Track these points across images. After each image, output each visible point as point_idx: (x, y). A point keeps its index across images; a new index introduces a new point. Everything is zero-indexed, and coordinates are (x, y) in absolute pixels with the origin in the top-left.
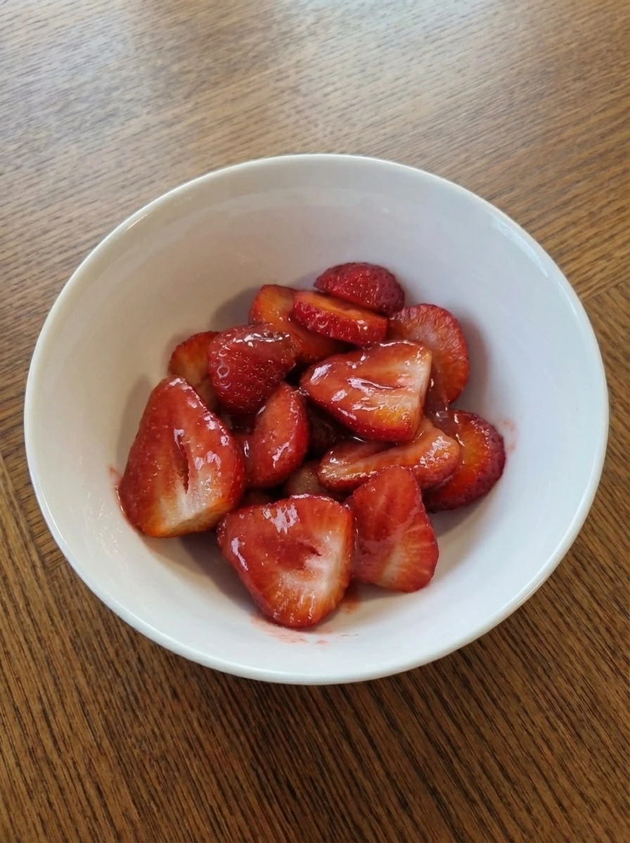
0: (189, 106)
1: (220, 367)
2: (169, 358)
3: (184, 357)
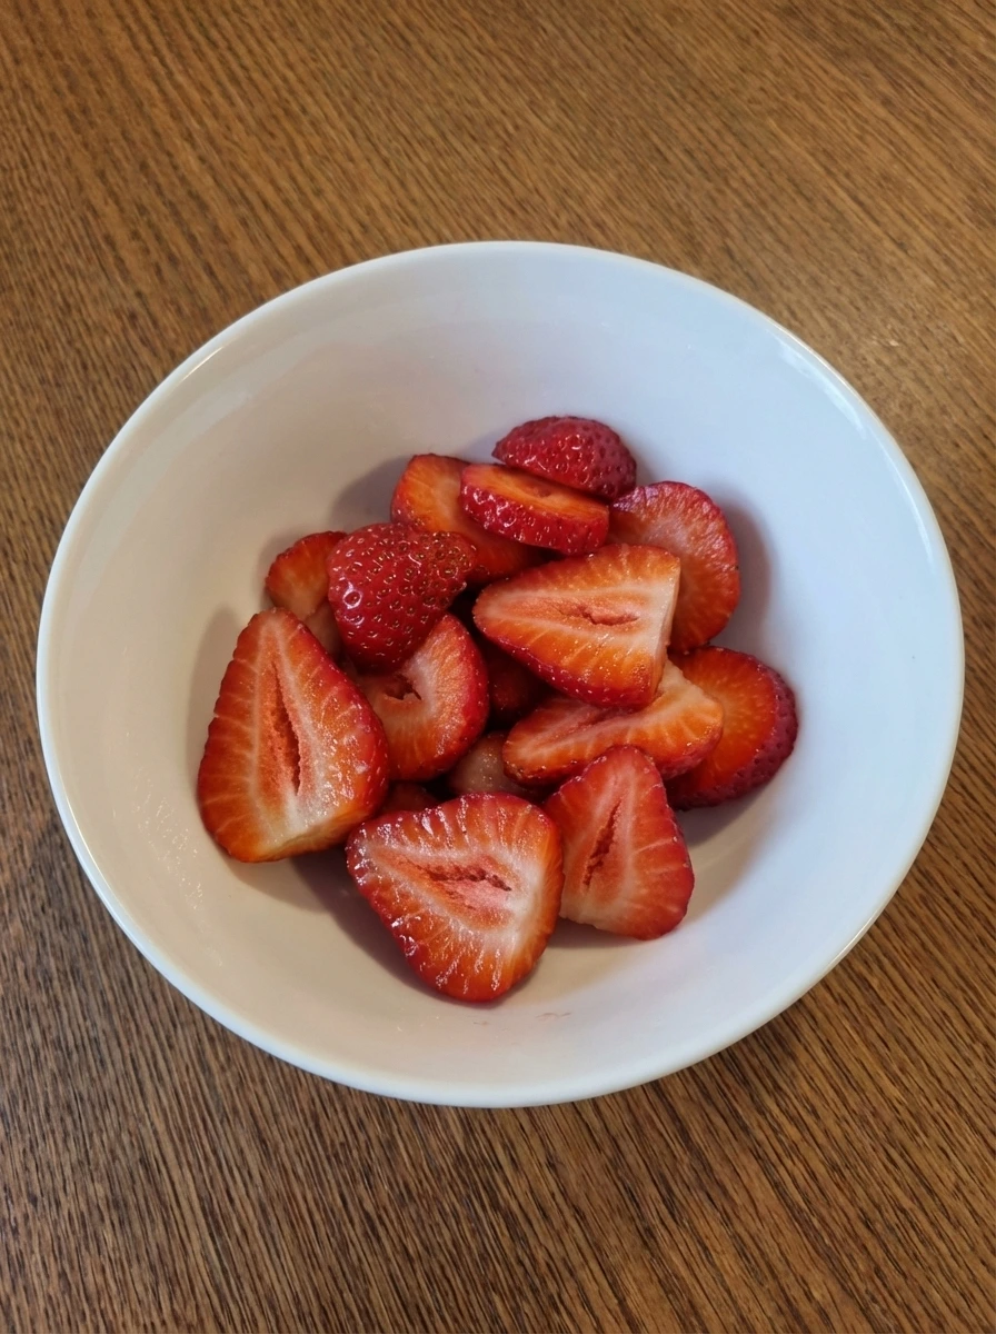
1: (347, 593)
2: (265, 573)
3: (289, 574)
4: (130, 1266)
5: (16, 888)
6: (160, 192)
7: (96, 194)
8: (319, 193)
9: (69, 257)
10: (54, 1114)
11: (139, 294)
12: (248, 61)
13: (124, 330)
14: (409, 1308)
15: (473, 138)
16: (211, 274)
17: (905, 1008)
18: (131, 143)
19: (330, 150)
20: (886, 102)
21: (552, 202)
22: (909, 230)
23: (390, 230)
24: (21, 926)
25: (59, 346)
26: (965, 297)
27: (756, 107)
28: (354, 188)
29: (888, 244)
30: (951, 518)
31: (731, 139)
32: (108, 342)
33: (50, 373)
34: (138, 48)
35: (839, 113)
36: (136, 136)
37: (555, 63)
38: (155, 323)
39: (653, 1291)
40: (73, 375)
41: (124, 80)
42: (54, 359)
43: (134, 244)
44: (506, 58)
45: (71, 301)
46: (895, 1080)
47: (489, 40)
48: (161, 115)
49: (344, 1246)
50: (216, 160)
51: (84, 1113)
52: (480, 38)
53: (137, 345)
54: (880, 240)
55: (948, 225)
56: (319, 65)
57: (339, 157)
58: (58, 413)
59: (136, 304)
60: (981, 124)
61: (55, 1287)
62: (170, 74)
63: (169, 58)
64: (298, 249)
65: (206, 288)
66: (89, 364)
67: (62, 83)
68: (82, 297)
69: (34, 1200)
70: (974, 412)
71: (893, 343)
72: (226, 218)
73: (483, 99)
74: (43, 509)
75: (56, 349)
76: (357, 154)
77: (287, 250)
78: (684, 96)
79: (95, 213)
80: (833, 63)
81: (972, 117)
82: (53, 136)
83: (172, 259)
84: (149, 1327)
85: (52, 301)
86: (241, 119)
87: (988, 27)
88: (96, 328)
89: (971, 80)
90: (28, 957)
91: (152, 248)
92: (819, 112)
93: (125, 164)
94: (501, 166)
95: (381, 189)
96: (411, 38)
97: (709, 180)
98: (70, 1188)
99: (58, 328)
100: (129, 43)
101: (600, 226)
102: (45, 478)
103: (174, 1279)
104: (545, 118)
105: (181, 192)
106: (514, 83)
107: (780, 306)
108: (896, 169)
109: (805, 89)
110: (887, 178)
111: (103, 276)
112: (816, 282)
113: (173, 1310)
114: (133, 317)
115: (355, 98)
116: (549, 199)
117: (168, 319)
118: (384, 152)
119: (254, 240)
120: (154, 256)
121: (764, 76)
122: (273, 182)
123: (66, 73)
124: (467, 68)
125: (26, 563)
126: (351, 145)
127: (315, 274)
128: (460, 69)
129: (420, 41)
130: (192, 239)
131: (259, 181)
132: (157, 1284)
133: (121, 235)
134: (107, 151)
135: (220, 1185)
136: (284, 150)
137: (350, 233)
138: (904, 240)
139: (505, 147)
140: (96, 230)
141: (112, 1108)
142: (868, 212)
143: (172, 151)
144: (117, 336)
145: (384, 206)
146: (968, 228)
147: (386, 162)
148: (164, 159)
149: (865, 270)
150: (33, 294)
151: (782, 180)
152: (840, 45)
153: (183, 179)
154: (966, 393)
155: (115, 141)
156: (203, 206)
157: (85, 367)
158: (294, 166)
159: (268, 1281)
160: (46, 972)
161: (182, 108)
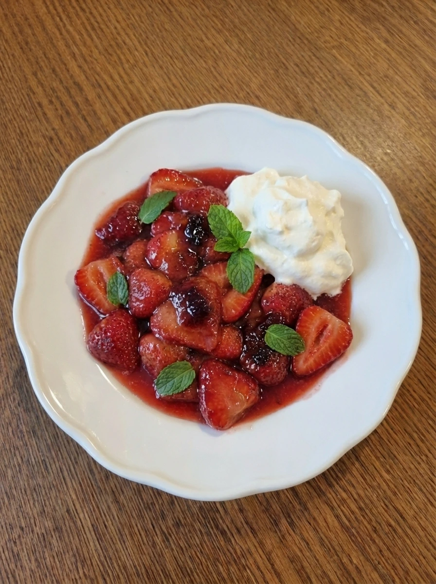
4: (65, 555)
5: (6, 395)
6: (61, 82)
7: (33, 83)
8: (132, 82)
9: (22, 111)
10: (28, 492)
11: (53, 129)
12: (99, 19)
13: (47, 145)
14: (183, 570)
15: (200, 56)
16: (85, 120)
17: (392, 441)
18: (48, 58)
19: (136, 61)
20: (386, 42)
21: (236, 87)
22: (396, 100)
23: (163, 99)
24: (9, 412)
25: (18, 151)
26: (420, 129)
27: (328, 45)
28: (147, 79)
29: (386, 106)
30: (413, 229)
31: (316, 60)
32: (40, 151)
33: (14, 163)
34: (49, 12)
35: (365, 46)
36: (51, 56)
37: (237, 21)
38: (61, 143)
39: (286, 561)
40: (25, 165)
41: (44, 29)
42: (16, 157)
43: (50, 107)
44: (214, 19)
45: (24, 131)
46: (388, 472)
47: (207, 10)
48: (61, 44)
49: (154, 545)
50: (86, 67)
51: (41, 492)
52: (203, 10)
53: (54, 152)
54: (382, 104)
55: (414, 97)
56: (131, 21)
57: (141, 65)
58: (18, 181)
59: (52, 133)
60: (428, 51)
61: (33, 565)
62: (65, 26)
63: (64, 17)
64: (124, 109)
65: (84, 127)
66: (32, 159)
67: (16, 29)
68: (28, 130)
69: (22, 529)
70: (424, 182)
71: (389, 151)
72: (91, 95)
73: (204, 38)
74: (13, 226)
75: (17, 153)
76: (148, 63)
77: (118, 109)
78: (295, 41)
79: (34, 93)
80: (362, 23)
81: (425, 48)
82: (13, 55)
83: (67, 113)
84: (74, 580)
85: (15, 131)
86: (96, 47)
87: (433, 7)
88: (35, 144)
89: (425, 31)
90: (13, 425)
91: (59, 108)
92: (357, 47)
93: (45, 69)
94: (212, 69)
95: (159, 80)
96: (172, 9)
97: (306, 77)
98: (38, 524)
99: (18, 144)
100: (46, 11)
101: (257, 97)
102: (14, 212)
103: (84, 561)
104: (233, 48)
105: (71, 82)
106: (219, 32)
107: (338, 135)
108: (391, 72)
109: (350, 36)
110: (386, 76)
111: (37, 120)
112: (354, 124)
113: (84, 572)
114: (51, 139)
115: (148, 38)
116: (234, 84)
117: (67, 141)
118: (161, 62)
119: (104, 105)
120: (60, 112)
121: (331, 30)
122: (112, 77)
123: (18, 25)
124: (197, 24)
125: (7, 251)
126: (146, 59)
127: (131, 120)
128: (194, 24)
129: (176, 10)
130: (76, 104)
131: (106, 77)
132: (77, 562)
133: (45, 102)
134: (37, 63)
135: (101, 521)
136: (115, 62)
137: (146, 101)
138: (394, 104)
139: (215, 61)
140: (34, 100)
141: (53, 489)
142: (378, 92)
143: (66, 62)
144: (44, 147)
145: (161, 88)
146: (422, 100)
147: (161, 67)
148: (63, 66)
149: (376, 118)
150: (6, 127)
151: (338, 79)
152: (365, 14)
153: (72, 76)
154: (420, 173)
155: (41, 57)
156: (81, 89)
157: (30, 161)
158: (120, 69)
159: (123, 560)
160: (21, 432)
161: (71, 42)
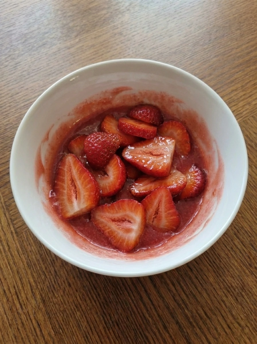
0: (77, 40)
3: (74, 145)
